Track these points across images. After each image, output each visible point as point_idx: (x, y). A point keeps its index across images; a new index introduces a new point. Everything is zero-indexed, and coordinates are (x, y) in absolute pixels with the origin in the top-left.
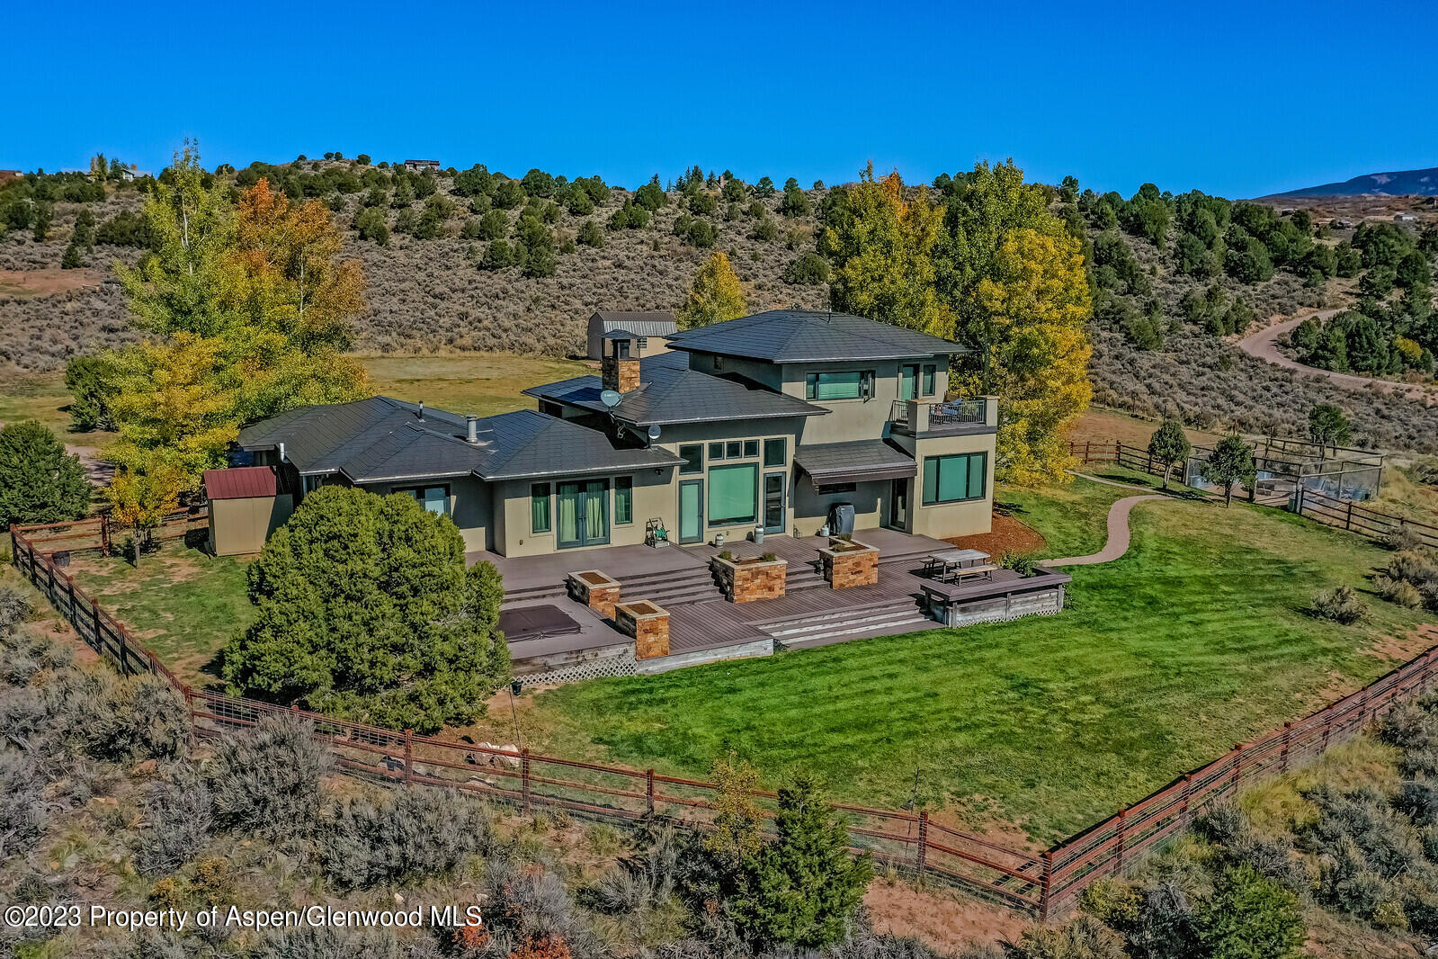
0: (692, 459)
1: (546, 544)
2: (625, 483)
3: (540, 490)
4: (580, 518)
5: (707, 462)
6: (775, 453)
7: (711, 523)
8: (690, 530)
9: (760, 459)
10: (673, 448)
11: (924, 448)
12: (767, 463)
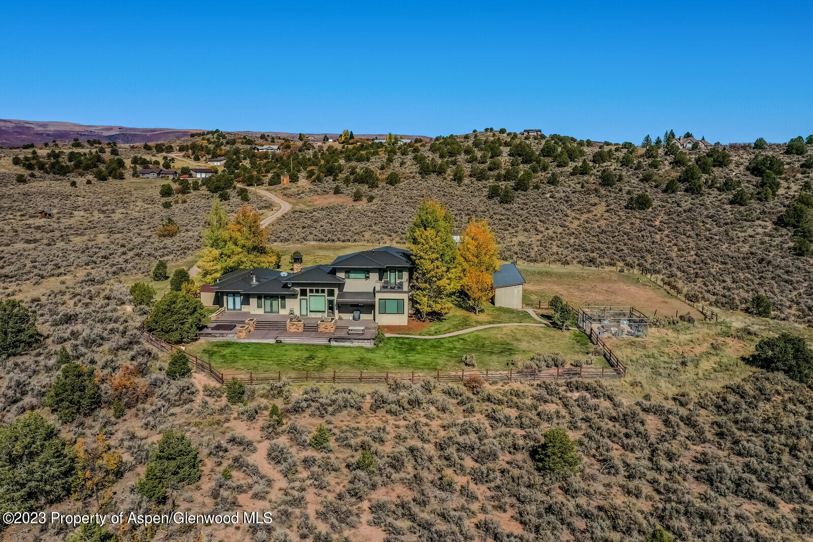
0: (304, 293)
1: (261, 312)
2: (283, 297)
3: (259, 297)
4: (271, 305)
5: (308, 294)
6: (331, 293)
7: (310, 311)
8: (304, 312)
9: (326, 294)
10: (298, 289)
11: (379, 296)
12: (328, 296)
